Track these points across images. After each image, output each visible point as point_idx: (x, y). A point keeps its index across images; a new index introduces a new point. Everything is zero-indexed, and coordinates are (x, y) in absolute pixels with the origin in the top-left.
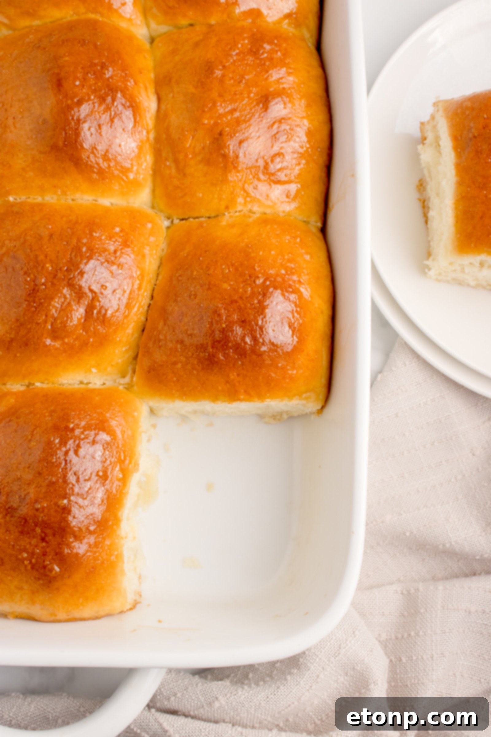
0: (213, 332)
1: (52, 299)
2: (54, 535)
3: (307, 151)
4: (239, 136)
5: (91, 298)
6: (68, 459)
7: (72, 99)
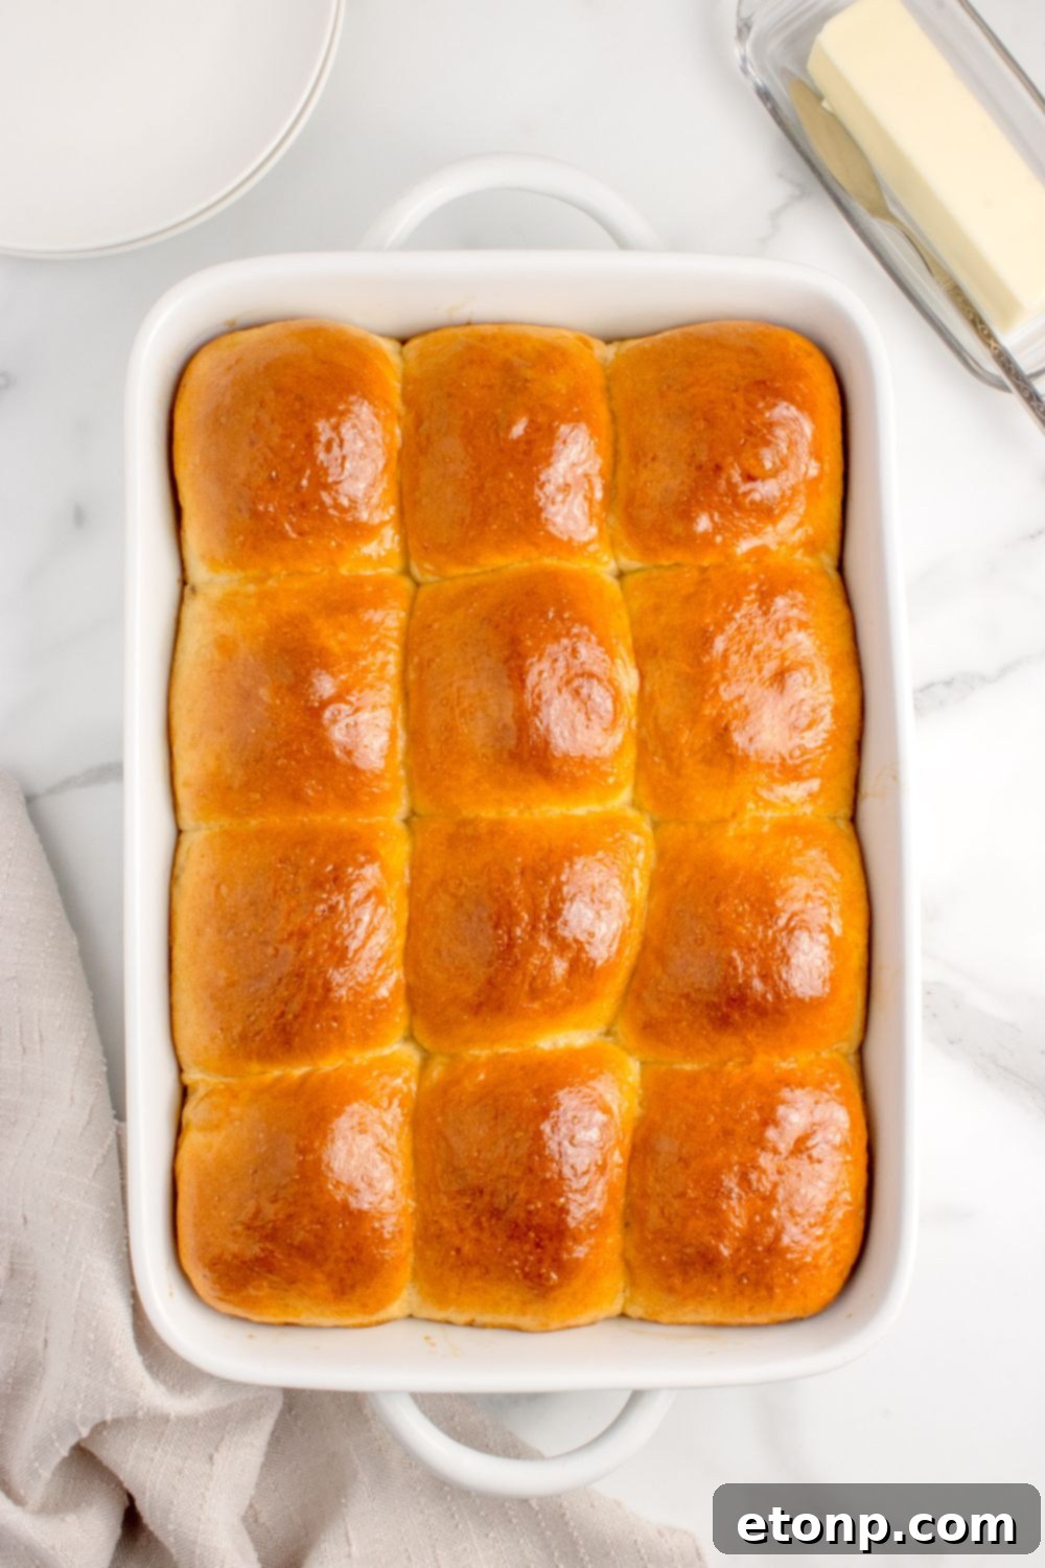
0: (728, 988)
1: (530, 955)
2: (551, 1239)
5: (576, 949)
6: (563, 1150)
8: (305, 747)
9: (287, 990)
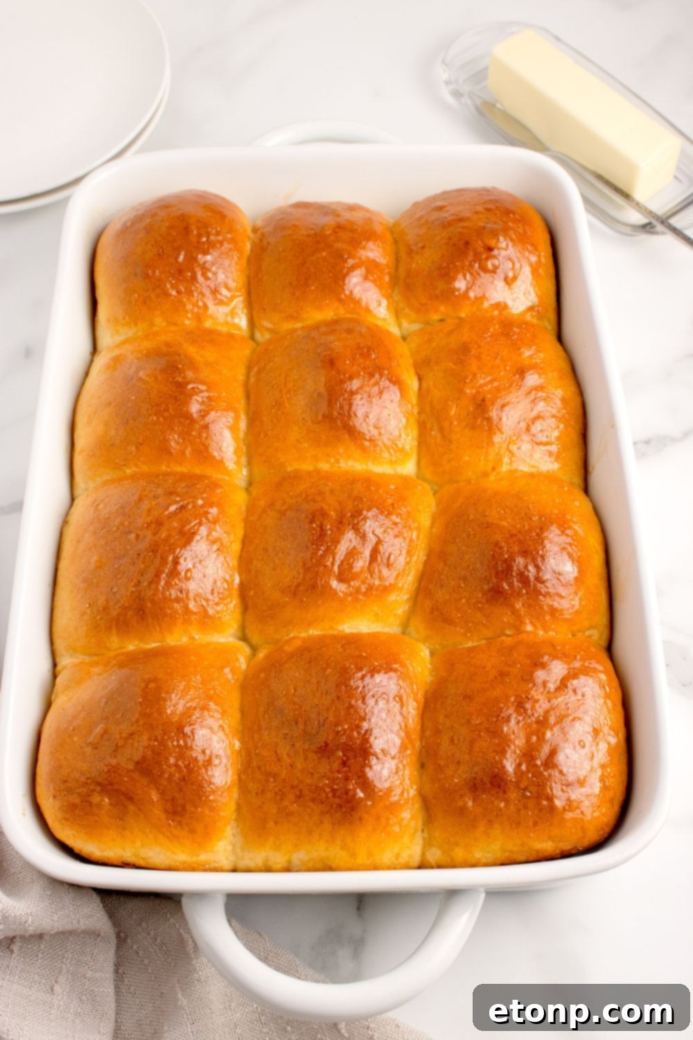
0: (496, 563)
1: (338, 542)
2: (356, 757)
3: (564, 416)
4: (499, 402)
5: (375, 542)
7: (344, 374)
8: (170, 408)
9: (143, 562)
